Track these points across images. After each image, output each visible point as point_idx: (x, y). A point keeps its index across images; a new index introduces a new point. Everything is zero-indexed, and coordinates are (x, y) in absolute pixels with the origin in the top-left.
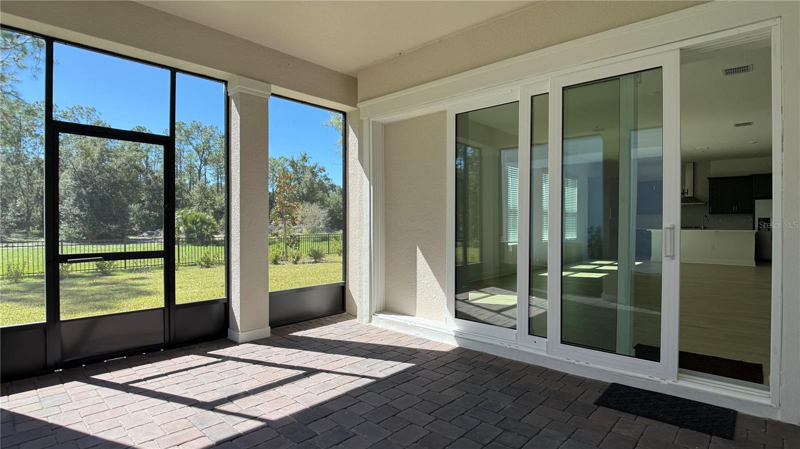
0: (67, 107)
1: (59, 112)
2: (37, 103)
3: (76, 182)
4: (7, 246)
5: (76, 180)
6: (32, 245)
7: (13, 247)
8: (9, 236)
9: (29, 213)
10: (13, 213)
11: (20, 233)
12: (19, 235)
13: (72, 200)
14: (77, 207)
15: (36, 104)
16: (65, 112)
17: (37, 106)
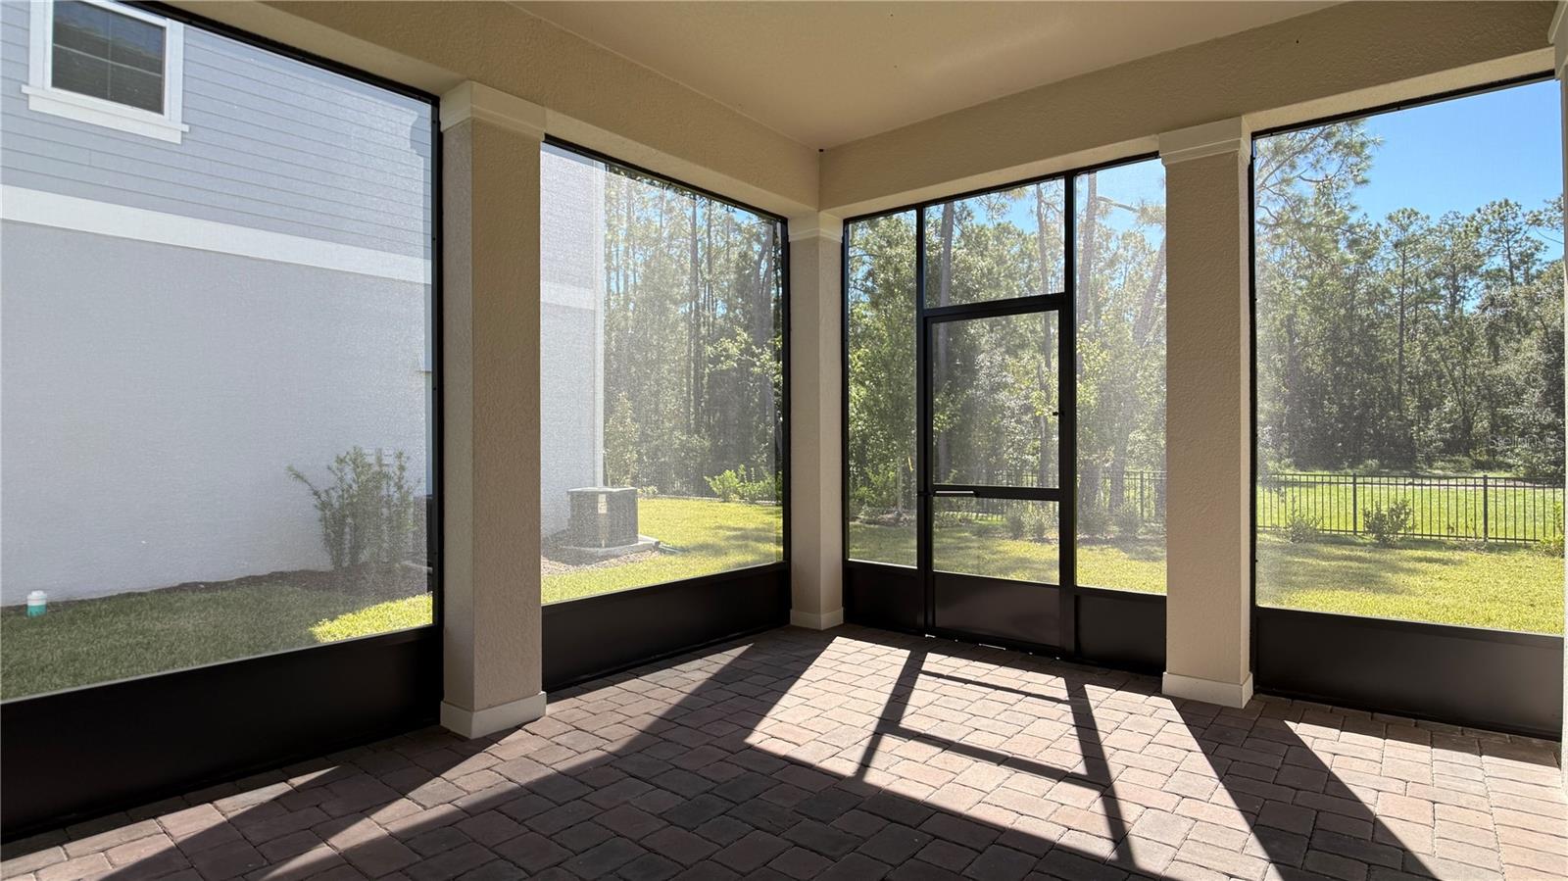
0: (1545, 201)
1: (1524, 215)
2: (1479, 211)
3: (1550, 356)
4: (1413, 484)
5: (1550, 352)
6: (1455, 483)
7: (1422, 485)
8: (1431, 467)
9: (1468, 425)
10: (1438, 425)
11: (1449, 461)
12: (1448, 465)
13: (1537, 394)
14: (1549, 409)
15: (1477, 213)
16: (1536, 214)
17: (1478, 217)
